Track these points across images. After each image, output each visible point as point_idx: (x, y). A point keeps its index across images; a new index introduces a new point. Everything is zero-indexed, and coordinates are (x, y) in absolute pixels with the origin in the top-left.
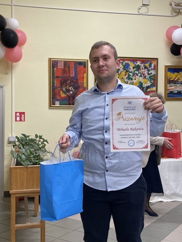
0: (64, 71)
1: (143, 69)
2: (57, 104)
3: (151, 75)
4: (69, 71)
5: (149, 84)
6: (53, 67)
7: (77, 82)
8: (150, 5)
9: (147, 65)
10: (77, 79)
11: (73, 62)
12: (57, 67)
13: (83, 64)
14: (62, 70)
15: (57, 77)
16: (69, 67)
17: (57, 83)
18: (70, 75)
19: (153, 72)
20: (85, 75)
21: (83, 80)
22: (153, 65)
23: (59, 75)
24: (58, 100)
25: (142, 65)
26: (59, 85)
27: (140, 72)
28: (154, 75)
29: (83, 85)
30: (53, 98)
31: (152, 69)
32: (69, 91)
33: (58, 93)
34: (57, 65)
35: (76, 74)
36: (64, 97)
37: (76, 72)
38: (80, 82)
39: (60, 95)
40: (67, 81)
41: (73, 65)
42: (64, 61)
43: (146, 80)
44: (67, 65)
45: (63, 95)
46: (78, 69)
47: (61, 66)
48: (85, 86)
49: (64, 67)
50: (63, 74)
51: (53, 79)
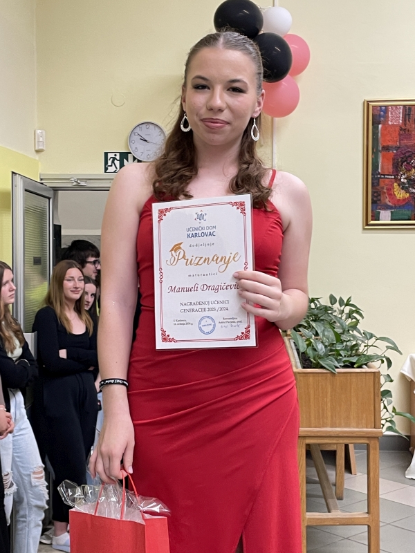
0: (404, 132)
2: (385, 217)
6: (376, 123)
12: (386, 123)
14: (398, 129)
15: (386, 148)
17: (384, 165)
23: (390, 144)
24: (386, 207)
26: (390, 168)
30: (374, 202)
33: (388, 189)
34: (386, 117)
36: (404, 200)
39: (392, 195)
40: (411, 156)
42: (404, 106)
44: (413, 116)
45: (400, 194)
47: (395, 119)
49: (404, 120)
50: (400, 140)
51: (375, 153)
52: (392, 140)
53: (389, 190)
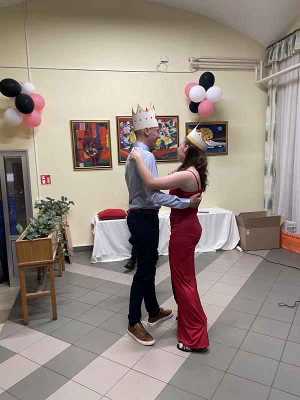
0: (86, 132)
1: (164, 127)
2: (82, 165)
3: (173, 133)
4: (91, 133)
5: (171, 142)
6: (75, 130)
7: (99, 143)
8: (169, 62)
9: (168, 123)
10: (100, 140)
11: (95, 124)
12: (78, 129)
13: (105, 124)
14: (83, 132)
15: (80, 139)
16: (91, 129)
17: (80, 146)
18: (92, 136)
19: (174, 130)
20: (107, 136)
21: (106, 141)
22: (174, 123)
24: (82, 162)
25: (163, 124)
26: (82, 147)
27: (161, 130)
28: (176, 133)
29: (106, 146)
30: (77, 160)
31: (173, 127)
32: (92, 152)
34: (79, 127)
35: (98, 135)
36: (88, 159)
37: (98, 133)
38: (102, 143)
39: (83, 157)
40: (89, 142)
41: (95, 127)
42: (85, 123)
43: (167, 138)
44: (89, 127)
45: (86, 157)
46: (100, 130)
47: (82, 128)
48: (108, 146)
49: (86, 128)
50: (85, 136)
51: (76, 141)
52: (82, 136)
53: (82, 155)
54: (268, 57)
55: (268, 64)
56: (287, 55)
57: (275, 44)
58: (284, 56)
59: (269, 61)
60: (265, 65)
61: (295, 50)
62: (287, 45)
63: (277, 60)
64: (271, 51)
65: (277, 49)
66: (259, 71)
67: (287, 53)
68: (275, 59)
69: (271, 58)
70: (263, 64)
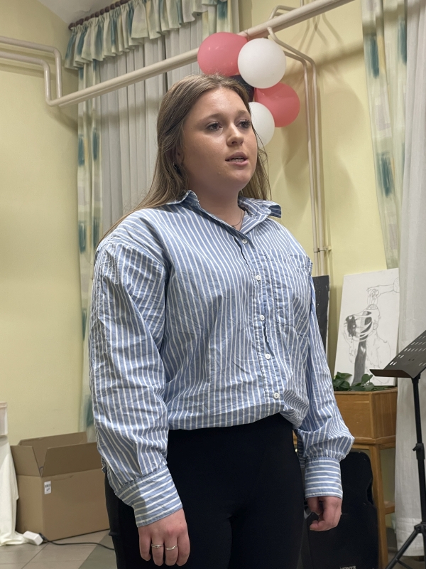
54: (72, 48)
55: (75, 65)
56: (117, 48)
57: (87, 19)
58: (109, 50)
59: (77, 58)
60: (67, 66)
61: (133, 39)
62: (114, 25)
63: (93, 56)
64: (79, 35)
65: (92, 32)
66: (52, 77)
67: (115, 42)
68: (88, 54)
69: (80, 52)
70: (62, 63)
